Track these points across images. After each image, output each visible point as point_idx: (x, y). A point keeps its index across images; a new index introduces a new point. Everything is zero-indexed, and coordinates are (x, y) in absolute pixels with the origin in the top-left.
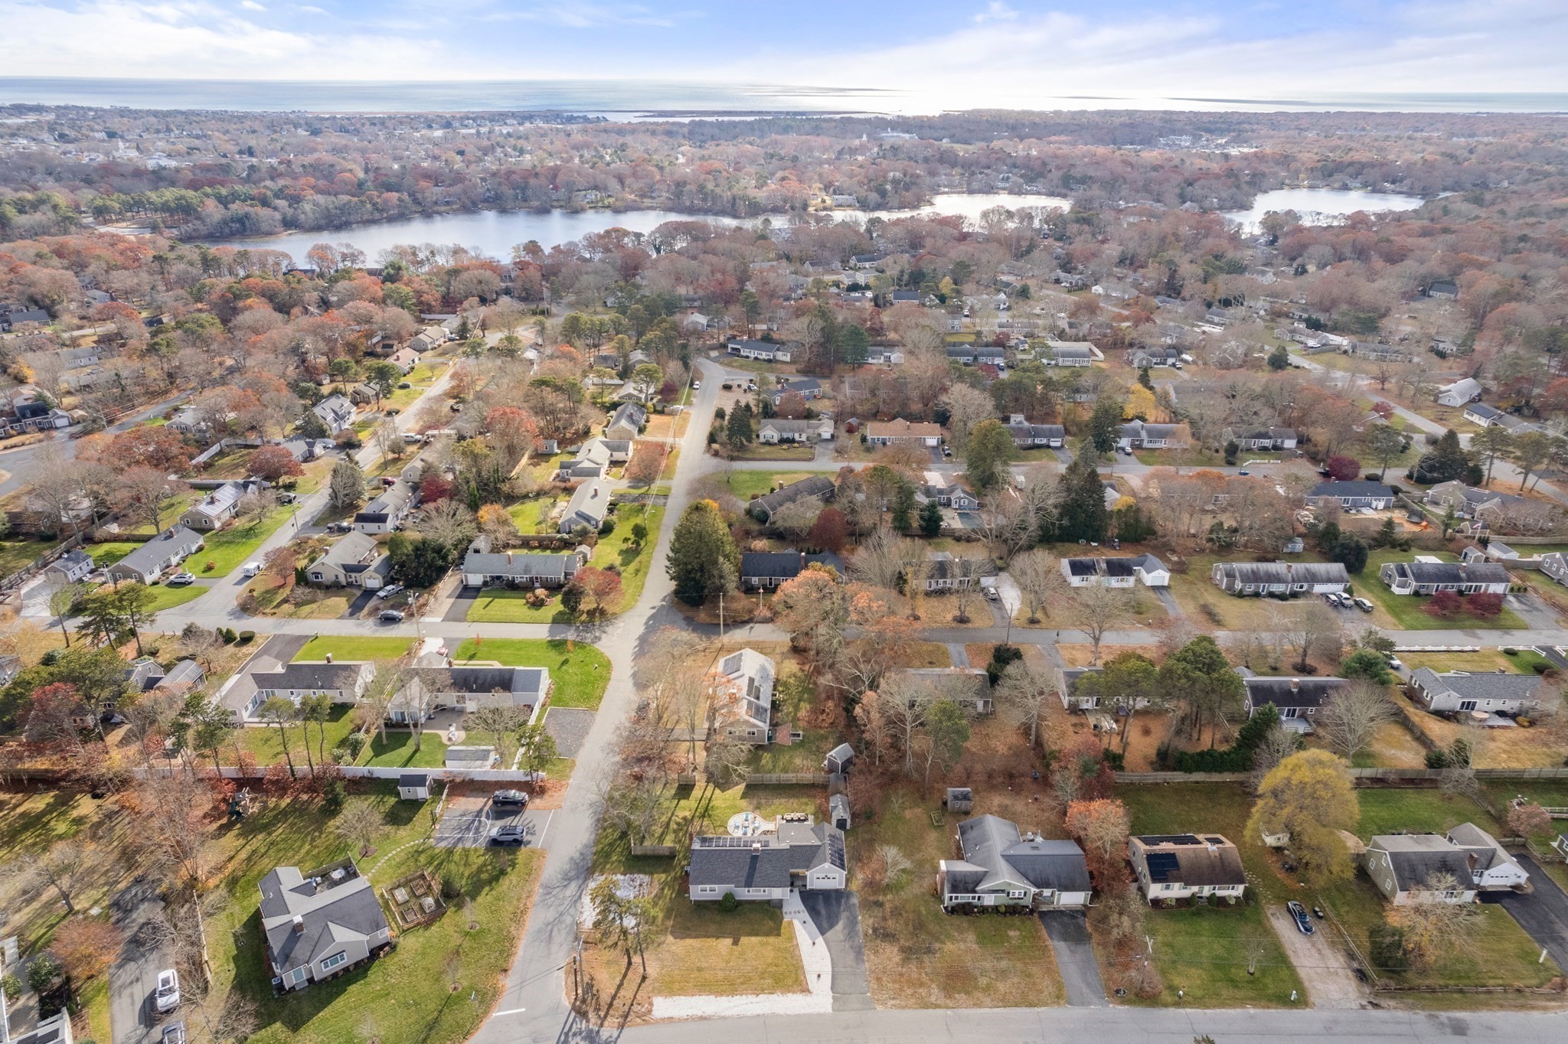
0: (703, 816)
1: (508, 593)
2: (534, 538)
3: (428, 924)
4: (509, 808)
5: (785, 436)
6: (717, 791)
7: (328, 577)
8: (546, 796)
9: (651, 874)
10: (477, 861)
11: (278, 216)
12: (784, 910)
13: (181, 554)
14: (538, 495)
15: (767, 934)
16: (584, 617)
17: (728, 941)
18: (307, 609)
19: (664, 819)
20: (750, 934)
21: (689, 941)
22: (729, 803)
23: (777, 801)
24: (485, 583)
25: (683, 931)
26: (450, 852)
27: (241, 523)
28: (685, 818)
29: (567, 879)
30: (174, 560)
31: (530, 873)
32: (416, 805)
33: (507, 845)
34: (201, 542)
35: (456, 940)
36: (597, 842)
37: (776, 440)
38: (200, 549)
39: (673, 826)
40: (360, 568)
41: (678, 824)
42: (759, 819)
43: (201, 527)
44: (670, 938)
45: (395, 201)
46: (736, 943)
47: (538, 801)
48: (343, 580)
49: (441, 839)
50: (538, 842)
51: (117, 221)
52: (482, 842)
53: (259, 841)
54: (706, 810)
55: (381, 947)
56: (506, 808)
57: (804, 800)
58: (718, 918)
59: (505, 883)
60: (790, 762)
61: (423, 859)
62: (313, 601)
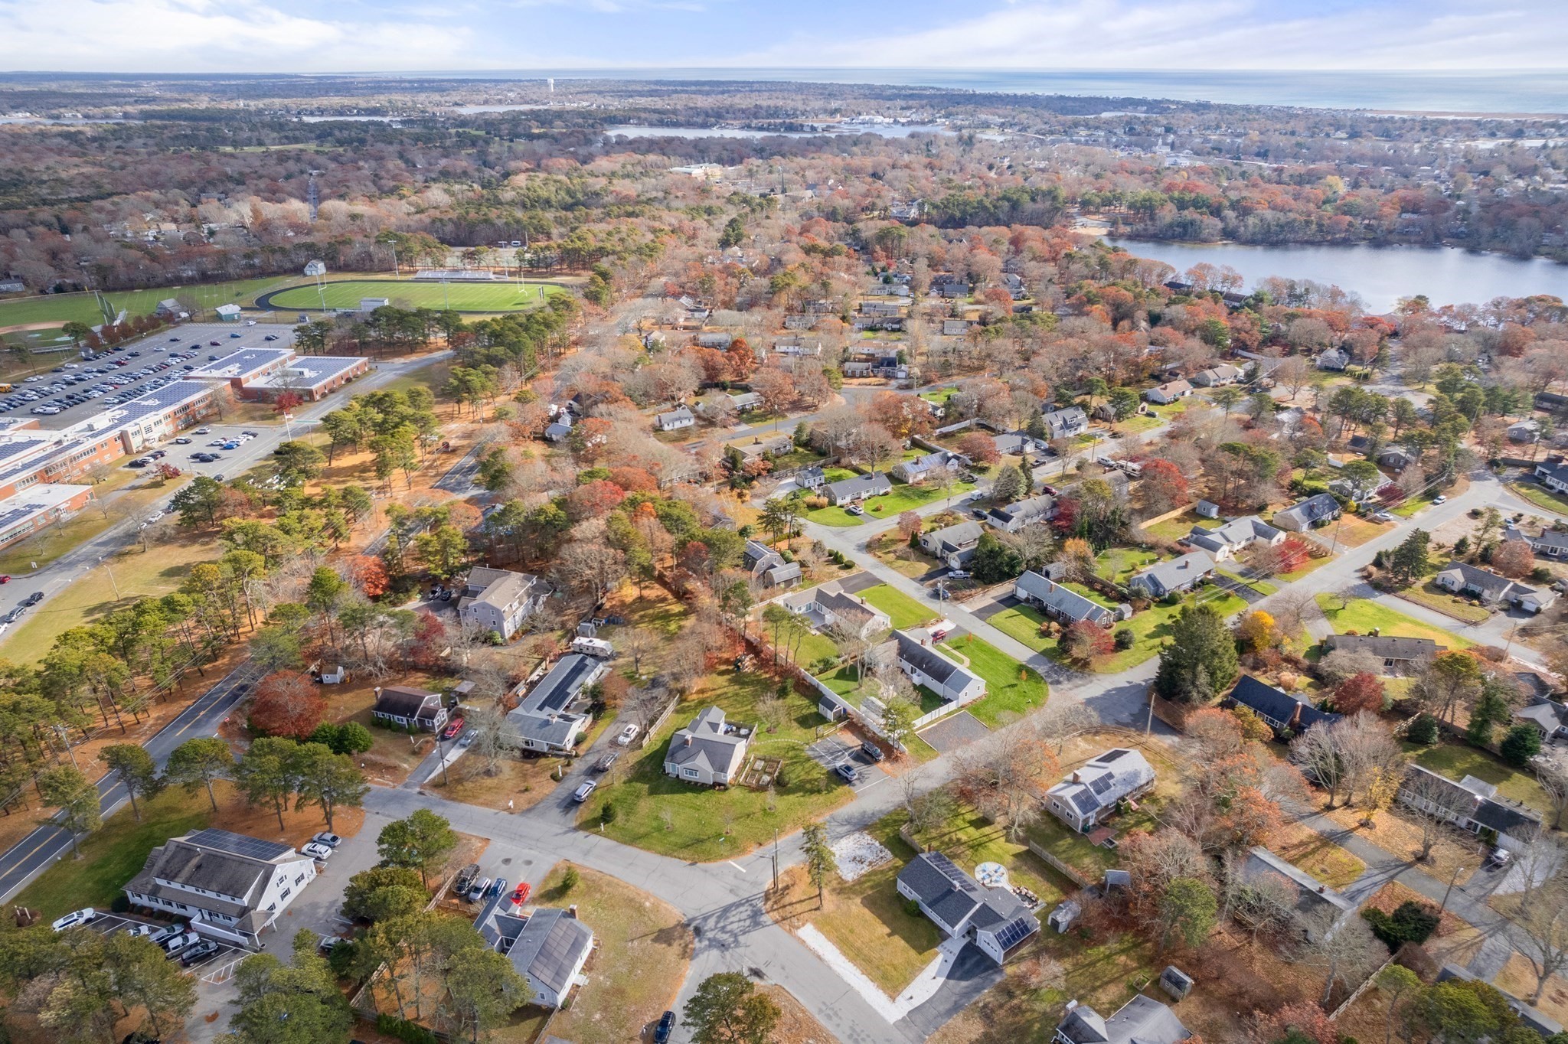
0: (972, 847)
1: (1035, 615)
2: (1101, 582)
3: (753, 790)
4: (868, 757)
5: (1472, 587)
6: (1003, 839)
7: (931, 547)
8: (895, 765)
9: (896, 856)
10: (815, 775)
11: (1220, 225)
12: (945, 943)
13: (871, 493)
14: (1151, 548)
15: (914, 947)
16: (1067, 661)
17: (887, 930)
18: (901, 563)
19: (946, 830)
20: (904, 938)
21: (866, 911)
22: (1000, 852)
23: (1034, 875)
24: (1027, 600)
25: (870, 903)
26: (808, 759)
27: (926, 486)
28: (959, 840)
29: (848, 822)
30: (864, 495)
31: (832, 804)
32: (821, 720)
33: (840, 777)
34: (889, 489)
35: (757, 808)
36: (890, 813)
37: (1456, 588)
38: (886, 494)
39: (946, 839)
40: (951, 549)
41: (951, 839)
42: (1006, 876)
43: (896, 478)
44: (858, 900)
45: (1345, 226)
46: (889, 935)
47: (887, 765)
48: (939, 552)
49: (813, 750)
50: (859, 788)
51: (1094, 213)
52: (831, 767)
53: (733, 689)
54: (980, 845)
55: (720, 785)
56: (866, 757)
57: (1054, 889)
58: (899, 913)
59: (815, 798)
60: (1080, 857)
61: (791, 754)
62: (907, 559)
